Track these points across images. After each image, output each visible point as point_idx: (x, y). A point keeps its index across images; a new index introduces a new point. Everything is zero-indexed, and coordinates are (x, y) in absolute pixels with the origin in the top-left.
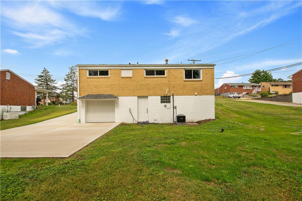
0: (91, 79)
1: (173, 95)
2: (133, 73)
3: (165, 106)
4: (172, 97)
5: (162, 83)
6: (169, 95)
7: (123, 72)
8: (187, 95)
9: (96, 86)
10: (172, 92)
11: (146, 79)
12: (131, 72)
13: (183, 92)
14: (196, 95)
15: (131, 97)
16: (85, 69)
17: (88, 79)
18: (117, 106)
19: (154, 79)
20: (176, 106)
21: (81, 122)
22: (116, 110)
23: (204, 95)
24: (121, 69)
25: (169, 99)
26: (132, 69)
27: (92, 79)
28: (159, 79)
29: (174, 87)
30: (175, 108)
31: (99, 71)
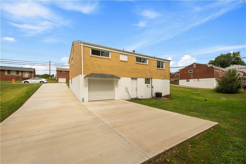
0: (94, 58)
1: (152, 78)
2: (128, 58)
3: (147, 86)
4: (151, 79)
5: (146, 69)
6: (149, 78)
7: (121, 56)
8: (158, 79)
9: (99, 66)
10: (151, 76)
11: (137, 64)
12: (126, 57)
13: (156, 76)
14: (162, 79)
15: (127, 78)
16: (88, 47)
17: (92, 58)
18: (117, 86)
19: (142, 65)
20: (153, 86)
21: (84, 101)
22: (116, 89)
23: (166, 79)
24: (121, 54)
25: (150, 81)
26: (127, 55)
27: (96, 58)
28: (144, 65)
29: (152, 72)
30: (152, 87)
31: (101, 51)
